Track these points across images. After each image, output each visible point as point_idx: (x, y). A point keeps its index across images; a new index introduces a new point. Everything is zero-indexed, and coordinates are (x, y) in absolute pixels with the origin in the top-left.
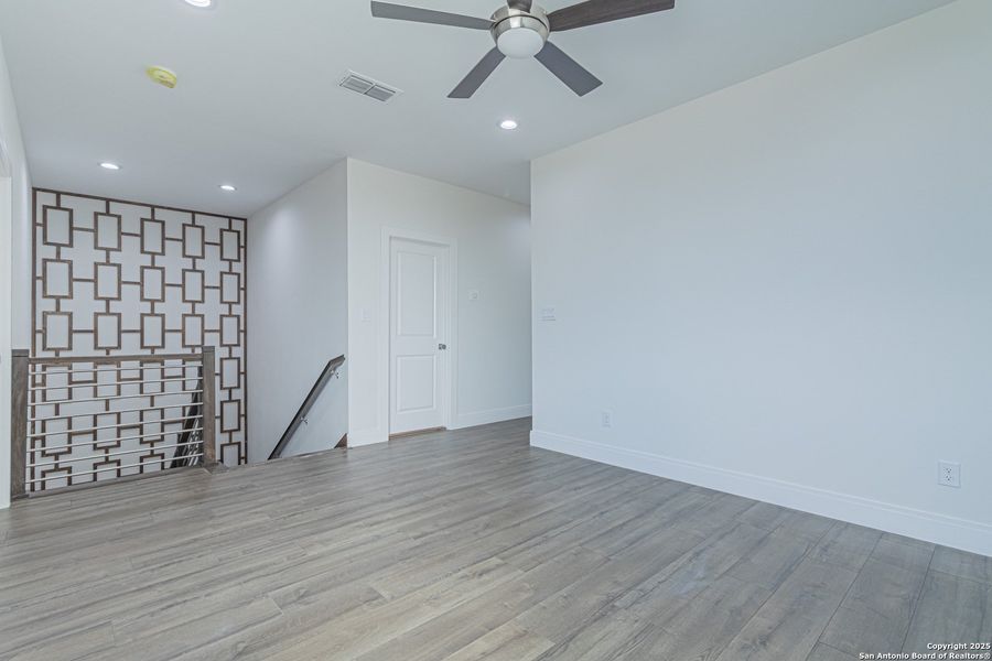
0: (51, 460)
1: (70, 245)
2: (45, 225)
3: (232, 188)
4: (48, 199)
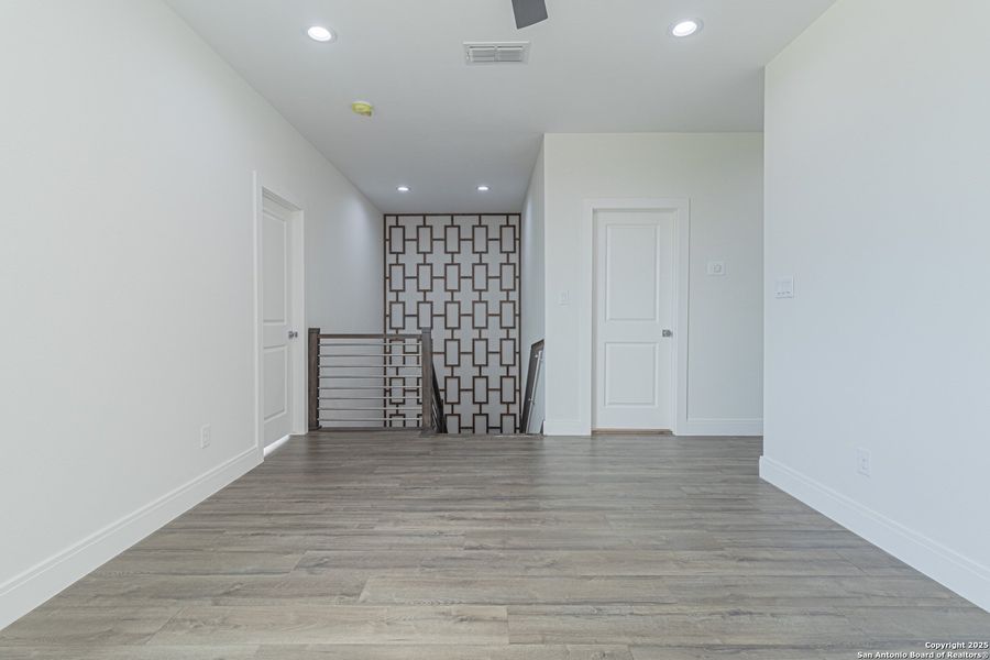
0: (394, 407)
1: (404, 253)
2: (390, 240)
3: (486, 189)
4: (391, 221)
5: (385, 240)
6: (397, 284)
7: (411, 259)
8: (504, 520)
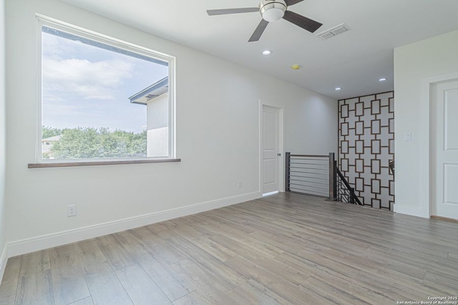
1: (348, 117)
2: (341, 112)
3: (385, 79)
4: (342, 103)
5: (339, 112)
6: (345, 132)
7: (352, 120)
8: (319, 233)
